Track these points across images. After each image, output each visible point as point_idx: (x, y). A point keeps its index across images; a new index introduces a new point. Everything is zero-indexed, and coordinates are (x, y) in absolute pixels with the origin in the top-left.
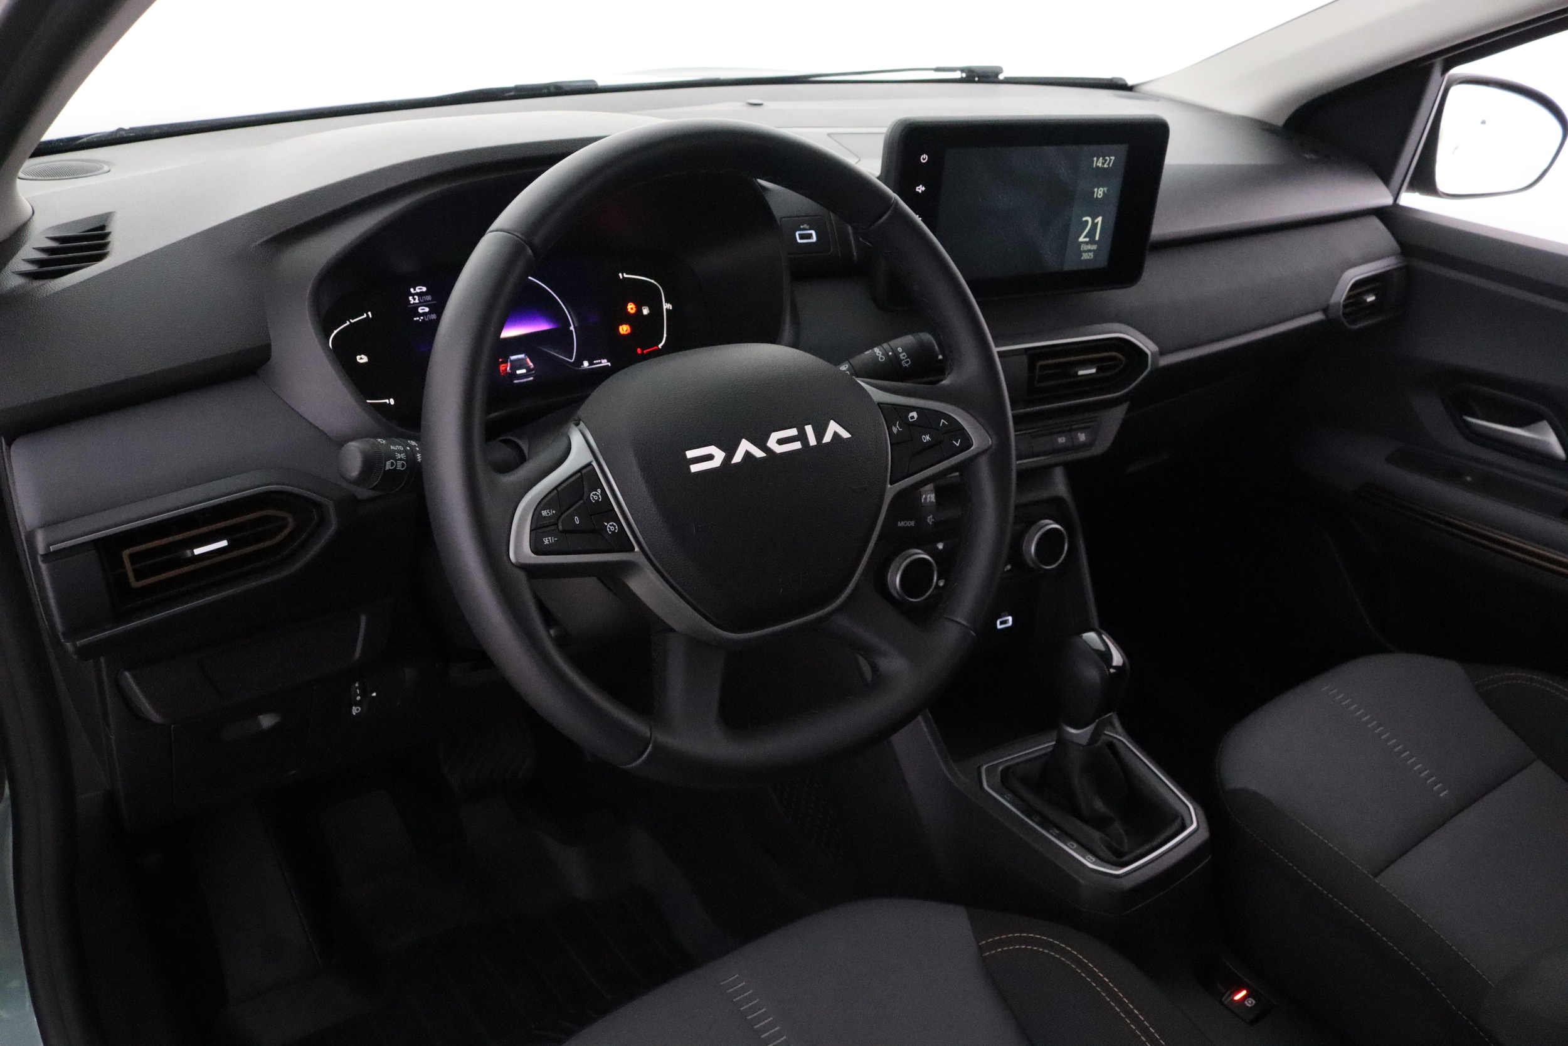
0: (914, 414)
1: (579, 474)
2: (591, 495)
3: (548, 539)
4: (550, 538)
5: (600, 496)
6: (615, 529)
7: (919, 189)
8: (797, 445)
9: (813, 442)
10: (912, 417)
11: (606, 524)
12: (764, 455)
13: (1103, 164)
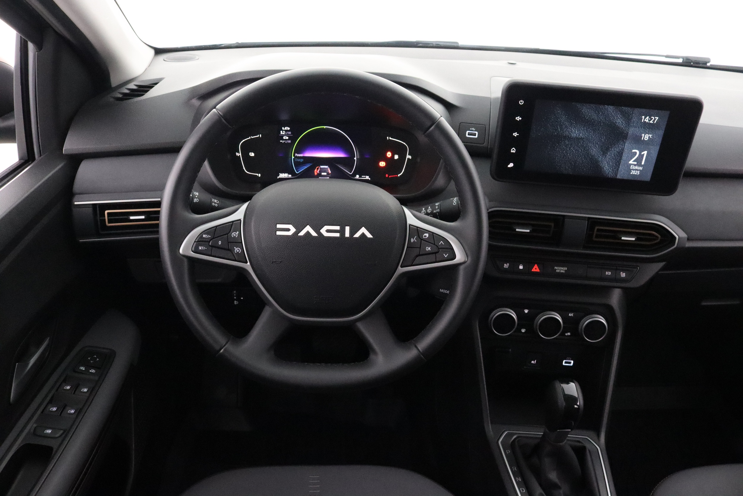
0: (427, 235)
1: (232, 223)
2: (233, 233)
3: (202, 248)
4: (203, 247)
5: (237, 235)
6: (239, 251)
7: (518, 118)
8: (338, 235)
9: (347, 234)
10: (425, 236)
11: (235, 248)
12: (317, 235)
13: (649, 121)
